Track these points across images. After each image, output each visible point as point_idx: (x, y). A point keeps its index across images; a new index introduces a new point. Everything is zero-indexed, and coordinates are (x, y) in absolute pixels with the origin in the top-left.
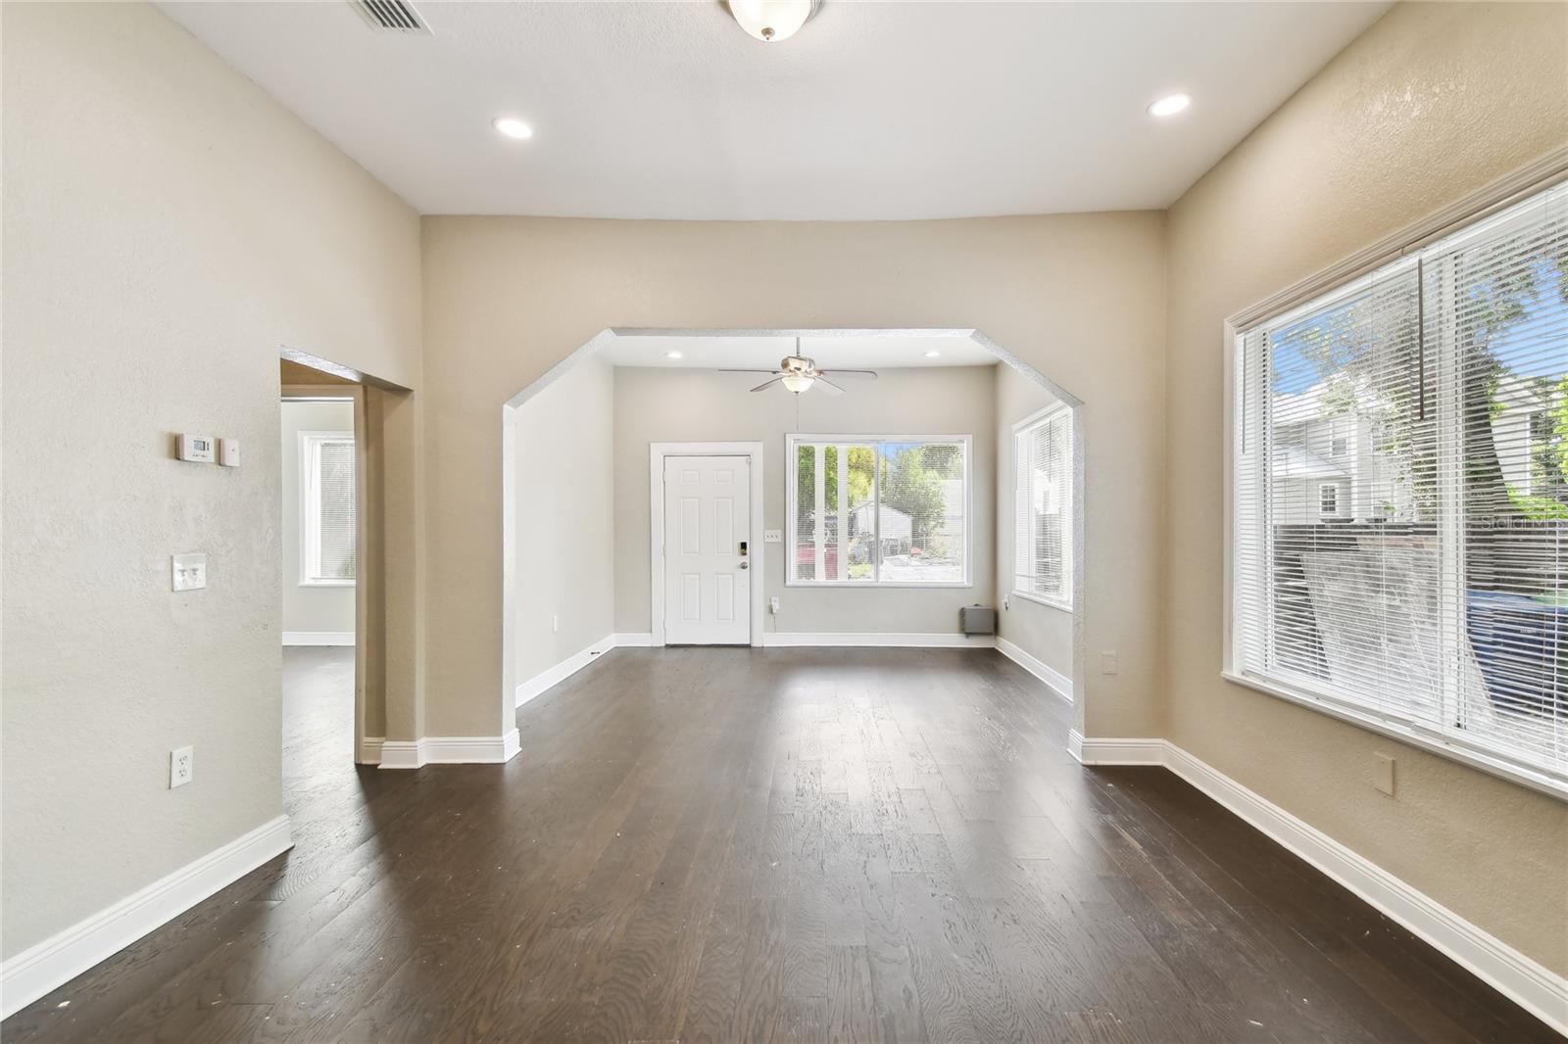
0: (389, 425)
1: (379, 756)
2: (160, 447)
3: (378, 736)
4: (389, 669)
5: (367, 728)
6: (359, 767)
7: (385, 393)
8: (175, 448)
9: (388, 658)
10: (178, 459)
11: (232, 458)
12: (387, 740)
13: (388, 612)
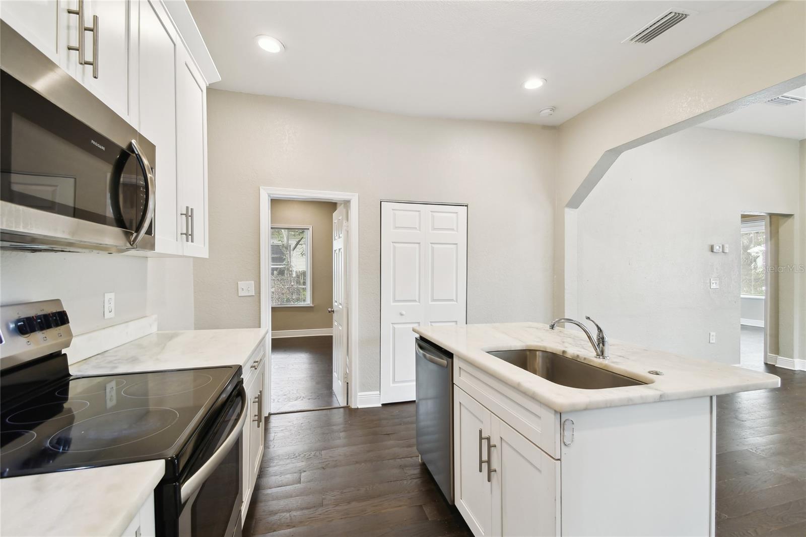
0: (781, 230)
1: (776, 363)
2: (707, 248)
3: (775, 354)
4: (781, 327)
5: (770, 350)
6: (766, 364)
7: (780, 217)
8: (712, 249)
9: (780, 323)
10: (712, 251)
11: (727, 250)
12: (780, 356)
13: (780, 305)
